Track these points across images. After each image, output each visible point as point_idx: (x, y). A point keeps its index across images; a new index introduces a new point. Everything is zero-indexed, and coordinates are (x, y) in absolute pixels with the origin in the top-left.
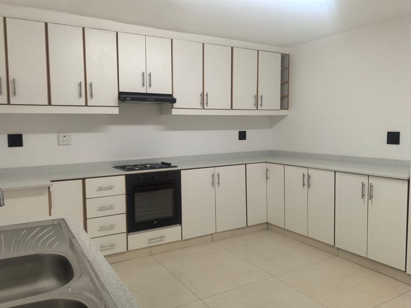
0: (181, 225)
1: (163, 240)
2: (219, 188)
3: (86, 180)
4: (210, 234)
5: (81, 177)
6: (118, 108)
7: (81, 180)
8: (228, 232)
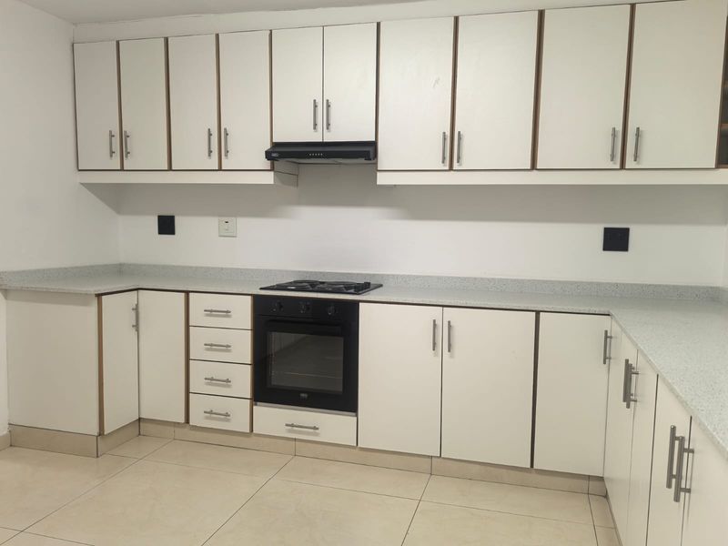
0: (357, 416)
1: (317, 435)
2: (452, 357)
3: (191, 294)
4: (429, 456)
5: (185, 289)
6: (272, 173)
7: (183, 294)
8: (478, 467)
